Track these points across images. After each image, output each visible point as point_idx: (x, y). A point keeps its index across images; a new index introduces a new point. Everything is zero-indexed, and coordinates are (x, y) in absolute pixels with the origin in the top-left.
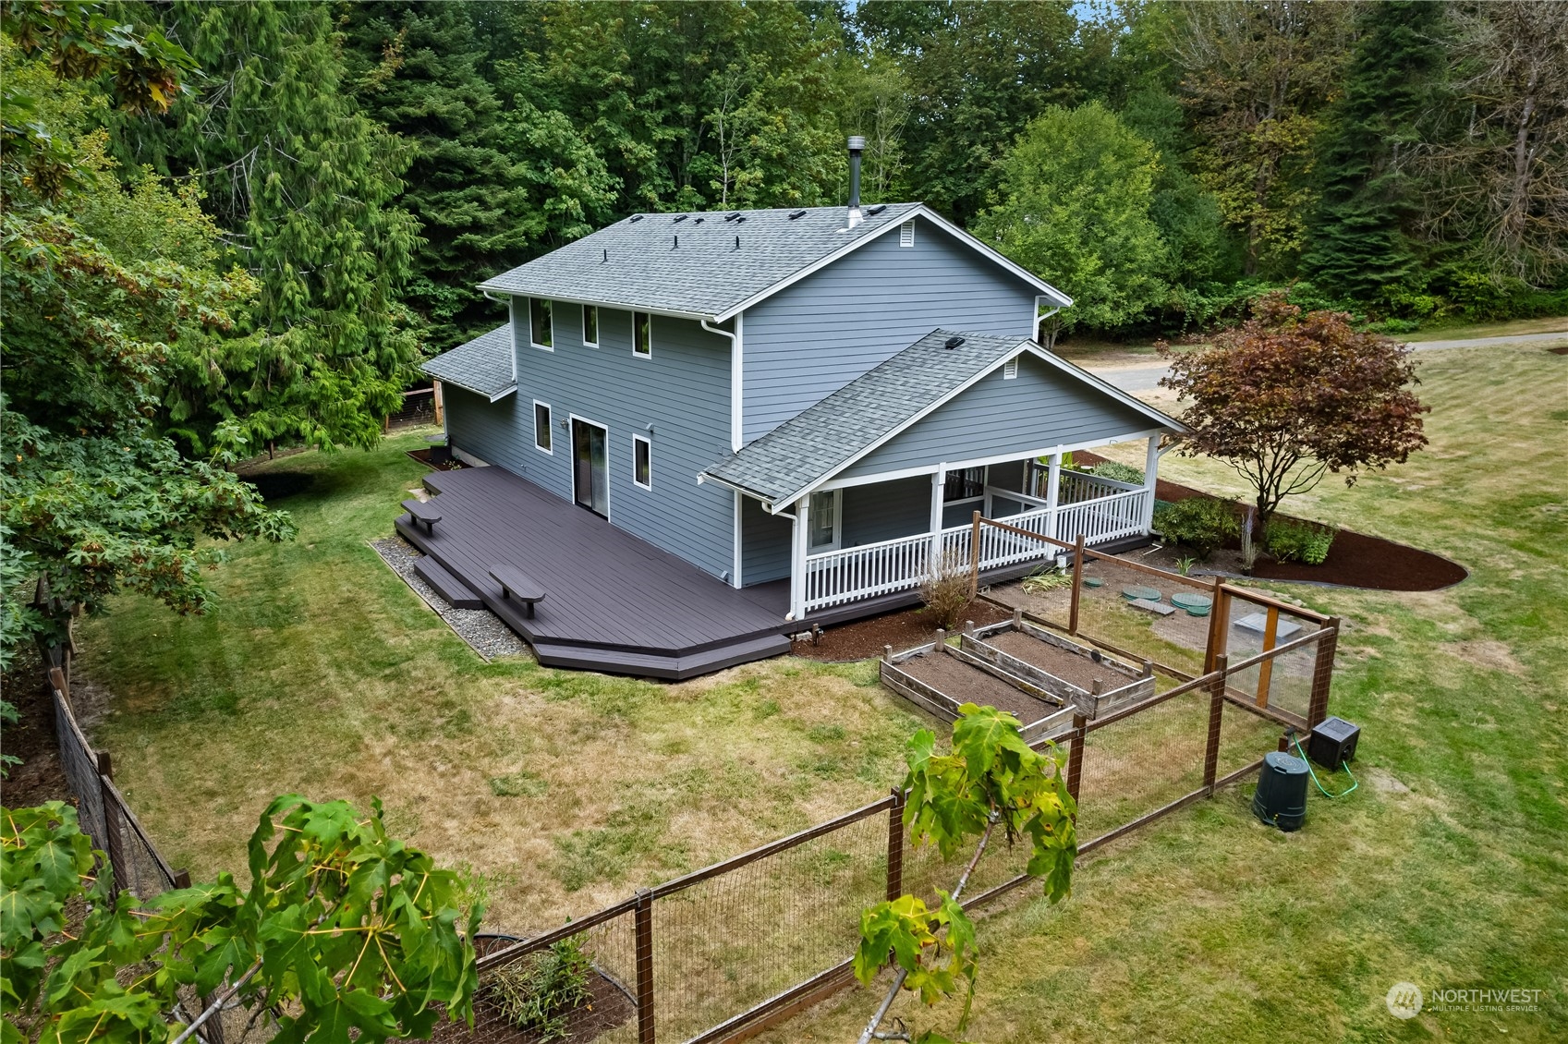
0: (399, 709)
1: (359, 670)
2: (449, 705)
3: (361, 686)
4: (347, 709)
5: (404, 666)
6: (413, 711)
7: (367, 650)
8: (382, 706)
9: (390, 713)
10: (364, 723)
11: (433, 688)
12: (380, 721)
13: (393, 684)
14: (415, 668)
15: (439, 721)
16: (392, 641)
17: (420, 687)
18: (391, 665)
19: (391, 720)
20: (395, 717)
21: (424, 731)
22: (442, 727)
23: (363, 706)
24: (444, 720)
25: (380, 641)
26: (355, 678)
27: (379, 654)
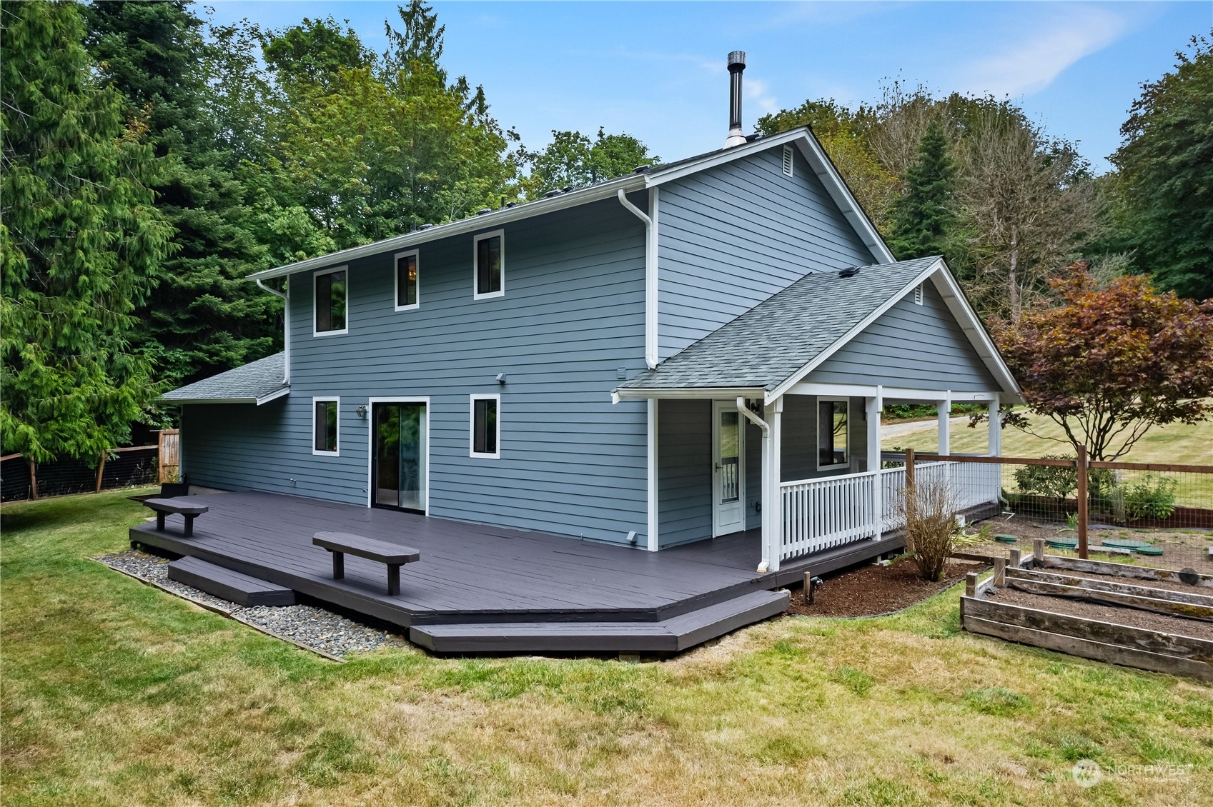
0: (192, 746)
1: (92, 692)
2: (295, 727)
3: (103, 717)
4: (72, 760)
5: (185, 679)
6: (224, 746)
7: (105, 666)
8: (152, 746)
9: (172, 755)
10: (118, 780)
11: (253, 705)
12: (155, 772)
13: (168, 708)
14: (208, 680)
15: (286, 760)
16: (152, 650)
17: (224, 706)
18: (156, 681)
19: (178, 769)
20: (186, 762)
21: (260, 781)
22: (301, 769)
23: (110, 749)
24: (296, 756)
25: (129, 652)
26: (86, 707)
27: (130, 671)
